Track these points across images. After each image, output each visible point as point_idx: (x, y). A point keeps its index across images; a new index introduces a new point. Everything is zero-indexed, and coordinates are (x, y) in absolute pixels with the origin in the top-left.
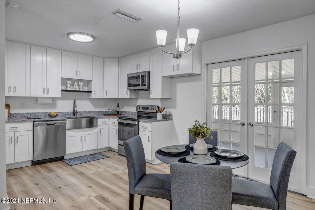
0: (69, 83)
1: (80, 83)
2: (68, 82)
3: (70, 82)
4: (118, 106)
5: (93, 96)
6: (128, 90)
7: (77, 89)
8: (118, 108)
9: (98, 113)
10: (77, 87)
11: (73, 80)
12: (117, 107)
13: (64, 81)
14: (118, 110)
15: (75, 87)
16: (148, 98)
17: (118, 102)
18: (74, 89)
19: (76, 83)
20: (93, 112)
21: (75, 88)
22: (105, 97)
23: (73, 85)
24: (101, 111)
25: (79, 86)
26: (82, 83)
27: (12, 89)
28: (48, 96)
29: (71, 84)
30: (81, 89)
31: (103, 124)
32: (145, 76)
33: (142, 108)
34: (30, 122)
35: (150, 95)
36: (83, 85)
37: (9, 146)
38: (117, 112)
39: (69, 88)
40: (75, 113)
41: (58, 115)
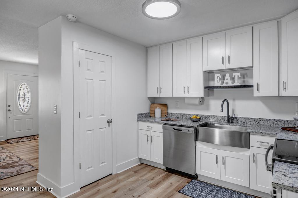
0: (218, 77)
1: (234, 74)
2: (216, 75)
3: (219, 75)
5: (255, 93)
7: (230, 84)
9: (279, 123)
10: (229, 80)
11: (223, 72)
13: (209, 75)
15: (225, 81)
18: (225, 85)
19: (227, 76)
20: (269, 120)
21: (227, 83)
25: (233, 79)
26: (239, 74)
27: (160, 90)
28: (189, 96)
29: (220, 77)
30: (237, 84)
31: (261, 145)
34: (160, 123)
36: (240, 76)
37: (147, 144)
39: (218, 83)
40: (229, 118)
41: (200, 119)
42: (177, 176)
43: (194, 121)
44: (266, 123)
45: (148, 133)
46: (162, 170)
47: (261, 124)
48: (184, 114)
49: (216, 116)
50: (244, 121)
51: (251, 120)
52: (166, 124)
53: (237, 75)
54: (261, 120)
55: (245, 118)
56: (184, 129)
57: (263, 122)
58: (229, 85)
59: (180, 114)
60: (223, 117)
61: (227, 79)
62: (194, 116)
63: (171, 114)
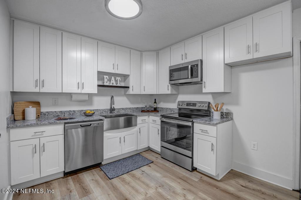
0: (106, 78)
1: (117, 78)
2: (105, 77)
3: (107, 77)
4: (155, 102)
5: (131, 91)
7: (115, 85)
8: (155, 104)
9: (134, 109)
10: (114, 82)
11: (110, 74)
12: (154, 103)
13: (101, 75)
14: (155, 107)
15: (112, 82)
16: (200, 92)
17: (155, 98)
18: (111, 85)
19: (113, 78)
20: (130, 108)
21: (113, 83)
22: (143, 93)
23: (110, 80)
24: (137, 108)
25: (116, 81)
26: (120, 78)
27: (40, 83)
28: (83, 92)
29: (108, 79)
30: (119, 85)
31: (143, 122)
32: (196, 66)
33: (186, 105)
34: (60, 124)
35: (204, 89)
36: (120, 80)
37: (33, 157)
38: (154, 109)
39: (106, 82)
40: (112, 110)
41: (94, 113)
43: (88, 116)
48: (67, 111)
49: (99, 110)
51: (122, 110)
54: (126, 109)
55: (119, 109)
56: (94, 124)
58: (114, 85)
60: (104, 109)
61: (113, 81)
63: (47, 114)
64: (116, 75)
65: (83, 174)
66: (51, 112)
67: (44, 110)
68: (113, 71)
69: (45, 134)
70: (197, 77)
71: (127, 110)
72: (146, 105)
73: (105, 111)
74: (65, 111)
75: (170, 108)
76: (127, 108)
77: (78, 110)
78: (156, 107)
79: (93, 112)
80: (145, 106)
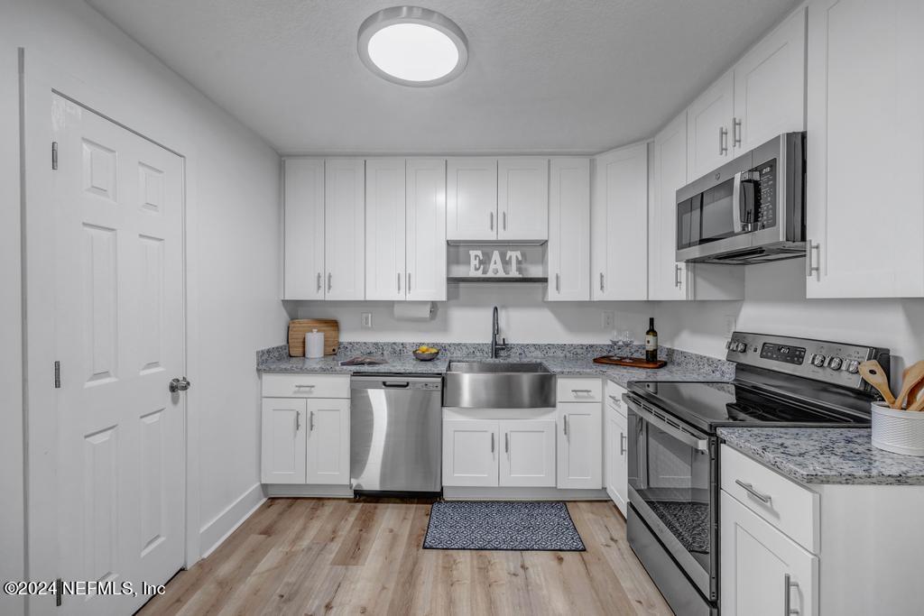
0: (476, 256)
1: (509, 253)
2: (473, 253)
3: (479, 253)
4: (652, 331)
5: (552, 295)
6: (682, 265)
7: (501, 274)
8: (651, 338)
9: (579, 351)
10: (499, 266)
11: (486, 246)
12: (648, 333)
13: (456, 250)
14: (650, 347)
15: (492, 266)
17: (652, 315)
18: (490, 274)
19: (496, 256)
20: (563, 347)
21: (496, 271)
22: (598, 296)
23: (485, 262)
24: (591, 346)
25: (506, 263)
26: (518, 254)
27: (324, 280)
28: (409, 298)
29: (481, 258)
30: (514, 274)
31: (577, 397)
32: (768, 169)
33: (759, 351)
34: (341, 373)
35: (811, 281)
36: (520, 258)
37: (295, 436)
38: (647, 355)
39: (477, 269)
40: (498, 348)
41: (438, 353)
42: (390, 505)
43: (422, 360)
44: (559, 353)
45: (299, 405)
46: (345, 502)
47: (551, 355)
48: (387, 344)
49: (465, 345)
50: (520, 351)
51: (533, 349)
52: (356, 374)
53: (514, 255)
54: (550, 346)
55: (523, 345)
56: (415, 383)
57: (554, 350)
58: (498, 275)
59: (376, 344)
60: (479, 344)
61: (495, 263)
62: (424, 348)
63: (349, 347)
64: (504, 245)
65: (387, 508)
66: (357, 343)
67: (345, 338)
68: (492, 236)
69: (316, 393)
70: (774, 223)
71: (553, 350)
72: (615, 340)
73: (482, 351)
74: (385, 344)
75: (708, 359)
76: (553, 345)
77: (411, 341)
78: (655, 350)
79: (434, 351)
80: (611, 343)
